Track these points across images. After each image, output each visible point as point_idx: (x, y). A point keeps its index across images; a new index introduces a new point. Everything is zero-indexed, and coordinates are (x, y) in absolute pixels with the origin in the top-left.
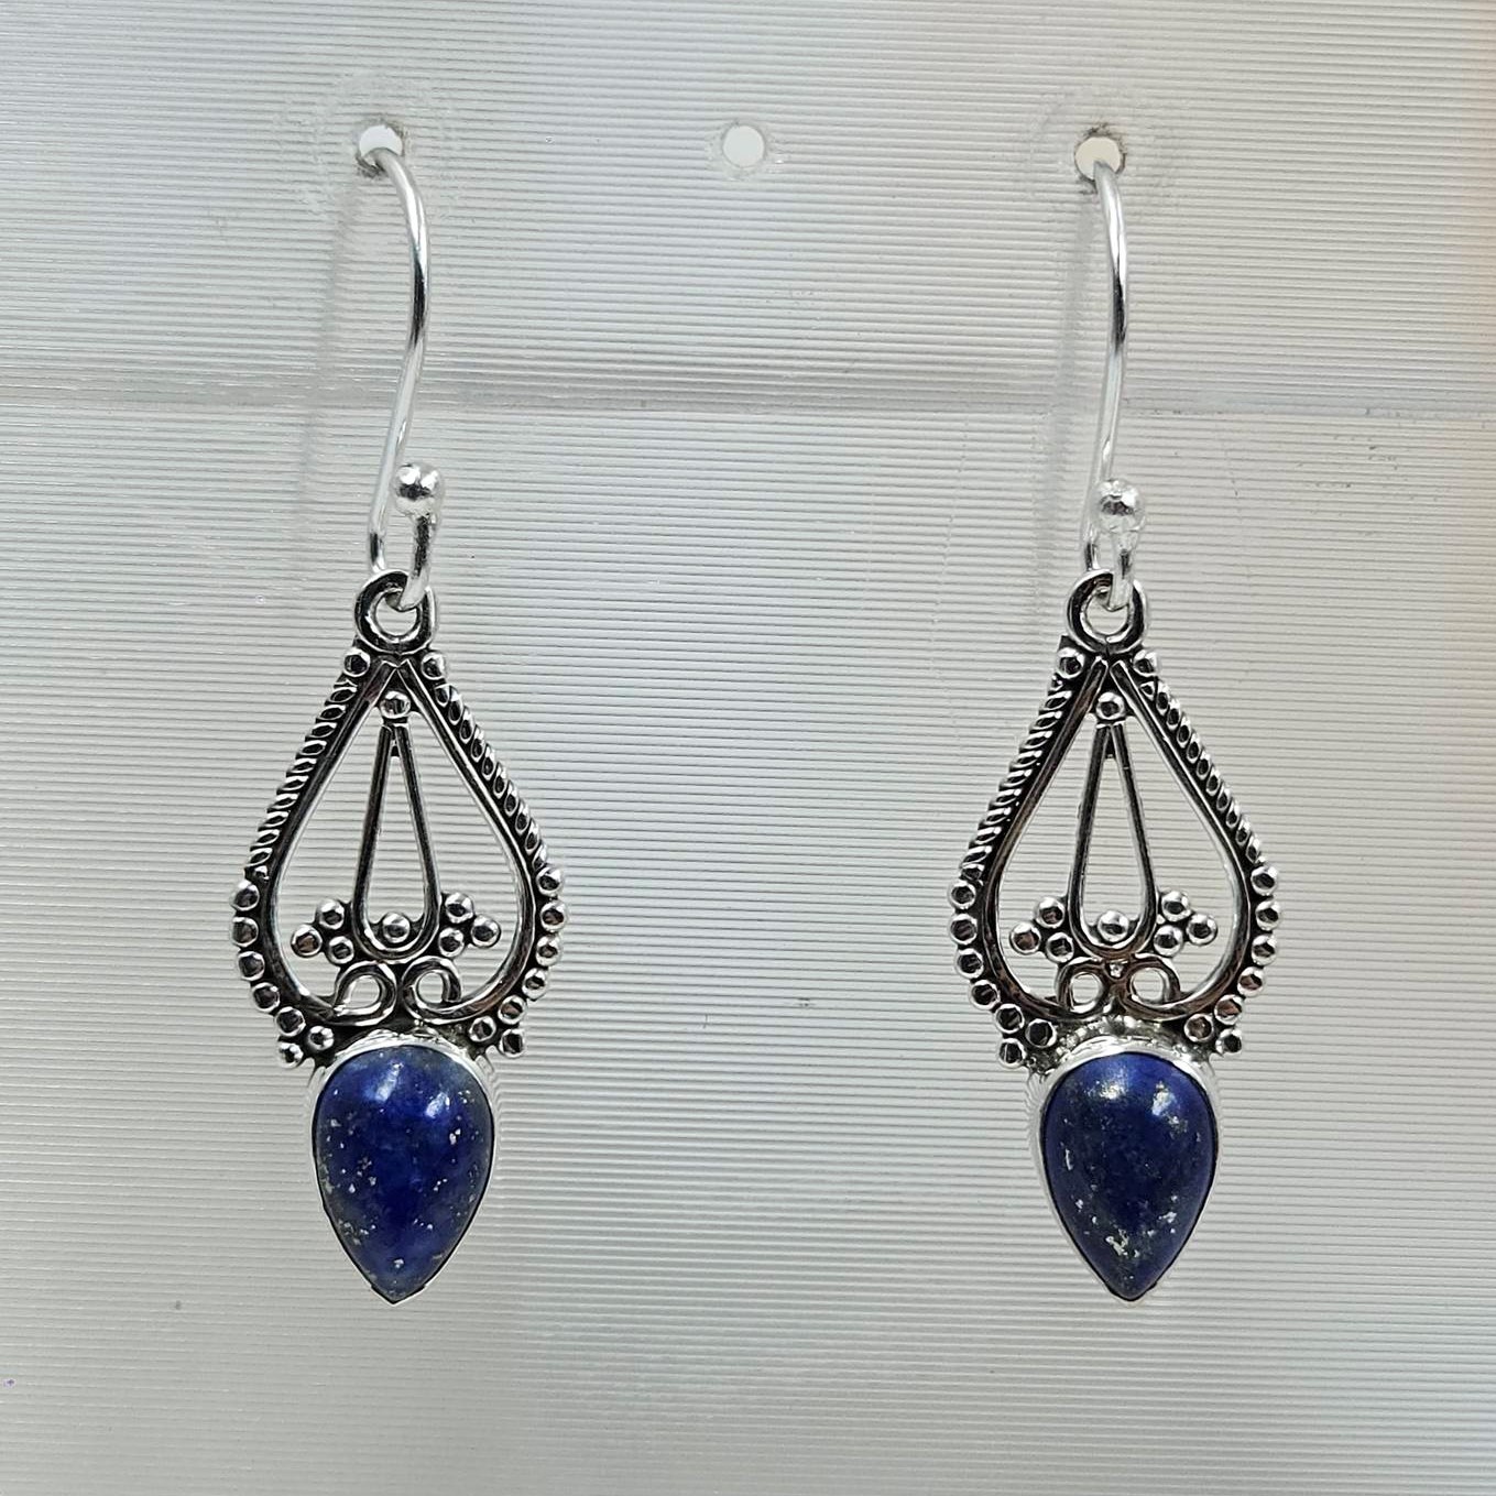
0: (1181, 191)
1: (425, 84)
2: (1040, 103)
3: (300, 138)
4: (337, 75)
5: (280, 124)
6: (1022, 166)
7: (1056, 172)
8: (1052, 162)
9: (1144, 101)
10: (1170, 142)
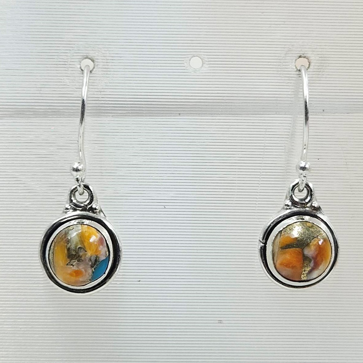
0: (327, 73)
1: (100, 46)
2: (284, 48)
3: (63, 63)
4: (74, 44)
5: (57, 59)
6: (279, 67)
7: (289, 68)
8: (288, 65)
9: (316, 47)
10: (323, 59)
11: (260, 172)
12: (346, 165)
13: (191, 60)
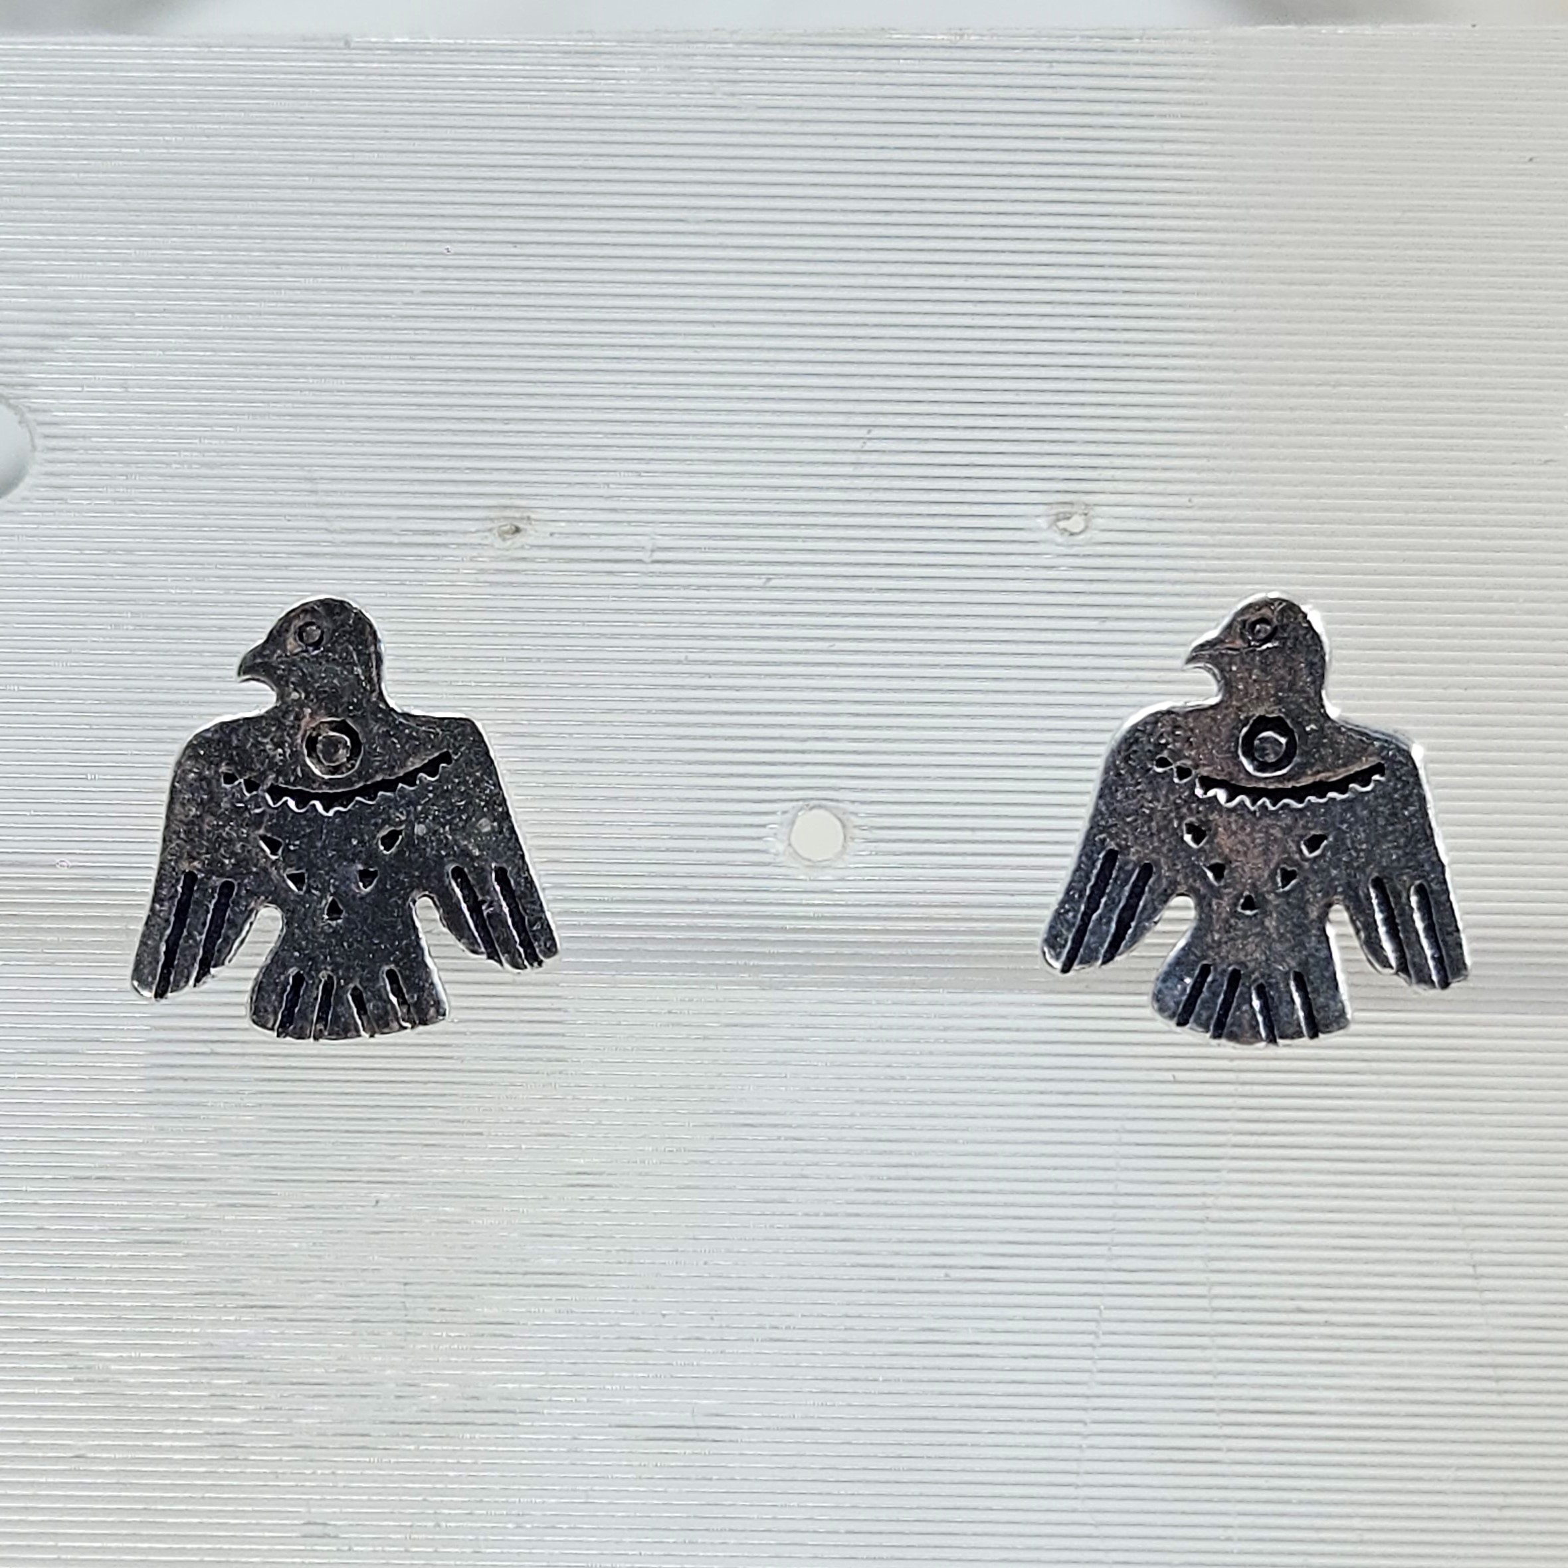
11: (1097, 1308)
12: (1476, 1277)
13: (798, 822)
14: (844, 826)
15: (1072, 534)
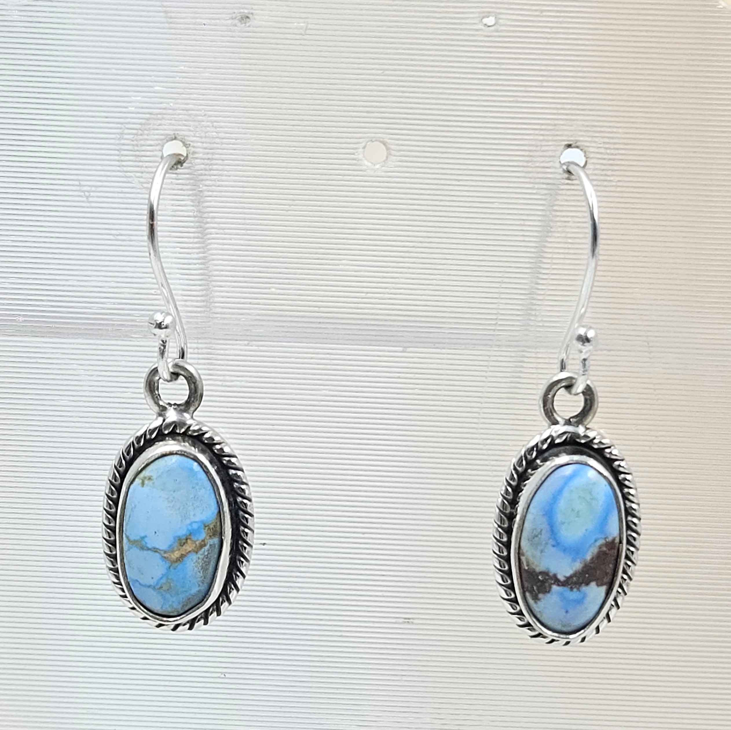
14: (388, 149)
15: (489, 26)
